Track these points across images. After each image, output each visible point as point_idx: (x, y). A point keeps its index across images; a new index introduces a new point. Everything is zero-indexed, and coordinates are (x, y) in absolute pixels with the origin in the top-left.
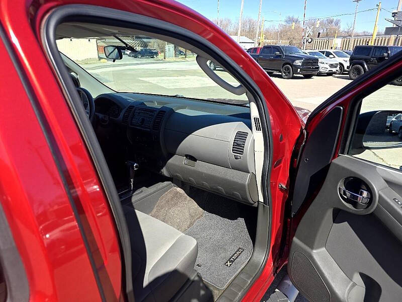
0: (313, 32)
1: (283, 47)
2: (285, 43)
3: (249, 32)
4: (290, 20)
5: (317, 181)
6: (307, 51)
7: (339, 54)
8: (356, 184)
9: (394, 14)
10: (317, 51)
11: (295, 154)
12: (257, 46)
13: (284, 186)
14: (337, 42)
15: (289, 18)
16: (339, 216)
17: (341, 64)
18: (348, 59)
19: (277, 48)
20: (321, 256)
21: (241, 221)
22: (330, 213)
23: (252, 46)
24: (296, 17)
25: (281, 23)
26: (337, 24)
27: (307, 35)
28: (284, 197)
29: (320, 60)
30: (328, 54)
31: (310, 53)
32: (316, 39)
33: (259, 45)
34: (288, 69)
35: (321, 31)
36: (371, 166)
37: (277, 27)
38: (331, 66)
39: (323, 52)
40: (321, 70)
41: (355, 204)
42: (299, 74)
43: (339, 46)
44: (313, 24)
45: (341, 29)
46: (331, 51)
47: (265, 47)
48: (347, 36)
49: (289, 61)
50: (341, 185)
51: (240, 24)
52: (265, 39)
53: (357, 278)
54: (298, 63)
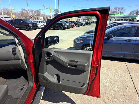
0: (33, 14)
1: (23, 19)
2: (24, 18)
3: (7, 13)
4: (24, 10)
5: (40, 56)
6: (32, 21)
7: (43, 22)
8: (48, 54)
9: (55, 10)
10: (36, 21)
11: (33, 51)
12: (12, 19)
13: (33, 61)
14: (42, 18)
15: (23, 9)
16: (47, 63)
17: (44, 25)
18: (46, 23)
19: (21, 20)
20: (46, 75)
21: (22, 77)
22: (45, 63)
23: (10, 19)
24: (25, 9)
25: (20, 11)
26: (40, 12)
27: (31, 15)
28: (33, 64)
29: (37, 24)
30: (40, 22)
31: (34, 22)
32: (34, 17)
33: (13, 18)
34: (27, 27)
35: (36, 14)
36: (51, 49)
37: (19, 12)
38: (41, 25)
39: (38, 21)
40: (39, 27)
41: (49, 59)
42: (31, 28)
43: (43, 19)
44: (32, 12)
45: (42, 14)
46: (40, 21)
47: (16, 20)
48: (44, 16)
49: (27, 24)
50: (46, 55)
51: (2, 10)
52: (15, 16)
53: (55, 76)
54: (30, 25)
